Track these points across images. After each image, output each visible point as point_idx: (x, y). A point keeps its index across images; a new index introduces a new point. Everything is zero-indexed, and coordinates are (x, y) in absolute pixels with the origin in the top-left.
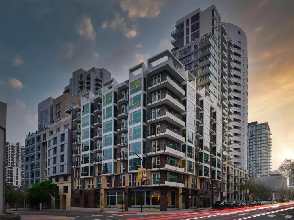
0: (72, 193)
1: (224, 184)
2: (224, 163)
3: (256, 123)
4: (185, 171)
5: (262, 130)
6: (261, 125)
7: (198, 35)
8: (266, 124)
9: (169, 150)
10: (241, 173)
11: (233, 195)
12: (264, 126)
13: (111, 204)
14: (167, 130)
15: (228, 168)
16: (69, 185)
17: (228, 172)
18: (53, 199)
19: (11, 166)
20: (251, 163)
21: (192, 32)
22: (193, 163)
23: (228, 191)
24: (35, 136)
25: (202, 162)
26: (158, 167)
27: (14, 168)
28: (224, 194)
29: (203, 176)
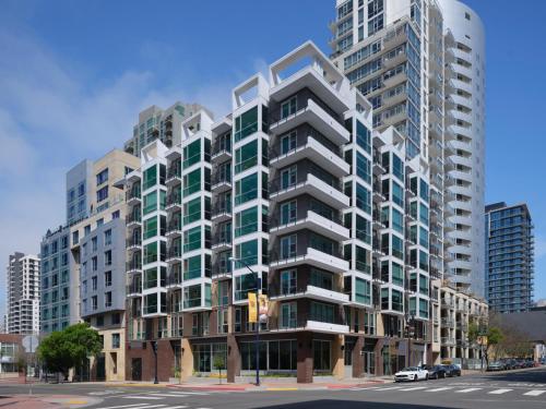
0: (128, 348)
1: (436, 326)
2: (434, 283)
3: (502, 204)
4: (350, 299)
5: (516, 219)
6: (512, 209)
7: (381, 22)
8: (523, 208)
9: (315, 256)
10: (470, 303)
11: (454, 350)
12: (518, 212)
13: (202, 370)
14: (310, 213)
15: (443, 294)
16: (122, 332)
17: (443, 302)
18: (92, 359)
19: (28, 299)
20: (493, 285)
21: (369, 17)
22: (368, 283)
23: (443, 341)
24: (59, 236)
25: (387, 281)
26: (293, 291)
27: (34, 301)
28: (436, 347)
29: (390, 310)
